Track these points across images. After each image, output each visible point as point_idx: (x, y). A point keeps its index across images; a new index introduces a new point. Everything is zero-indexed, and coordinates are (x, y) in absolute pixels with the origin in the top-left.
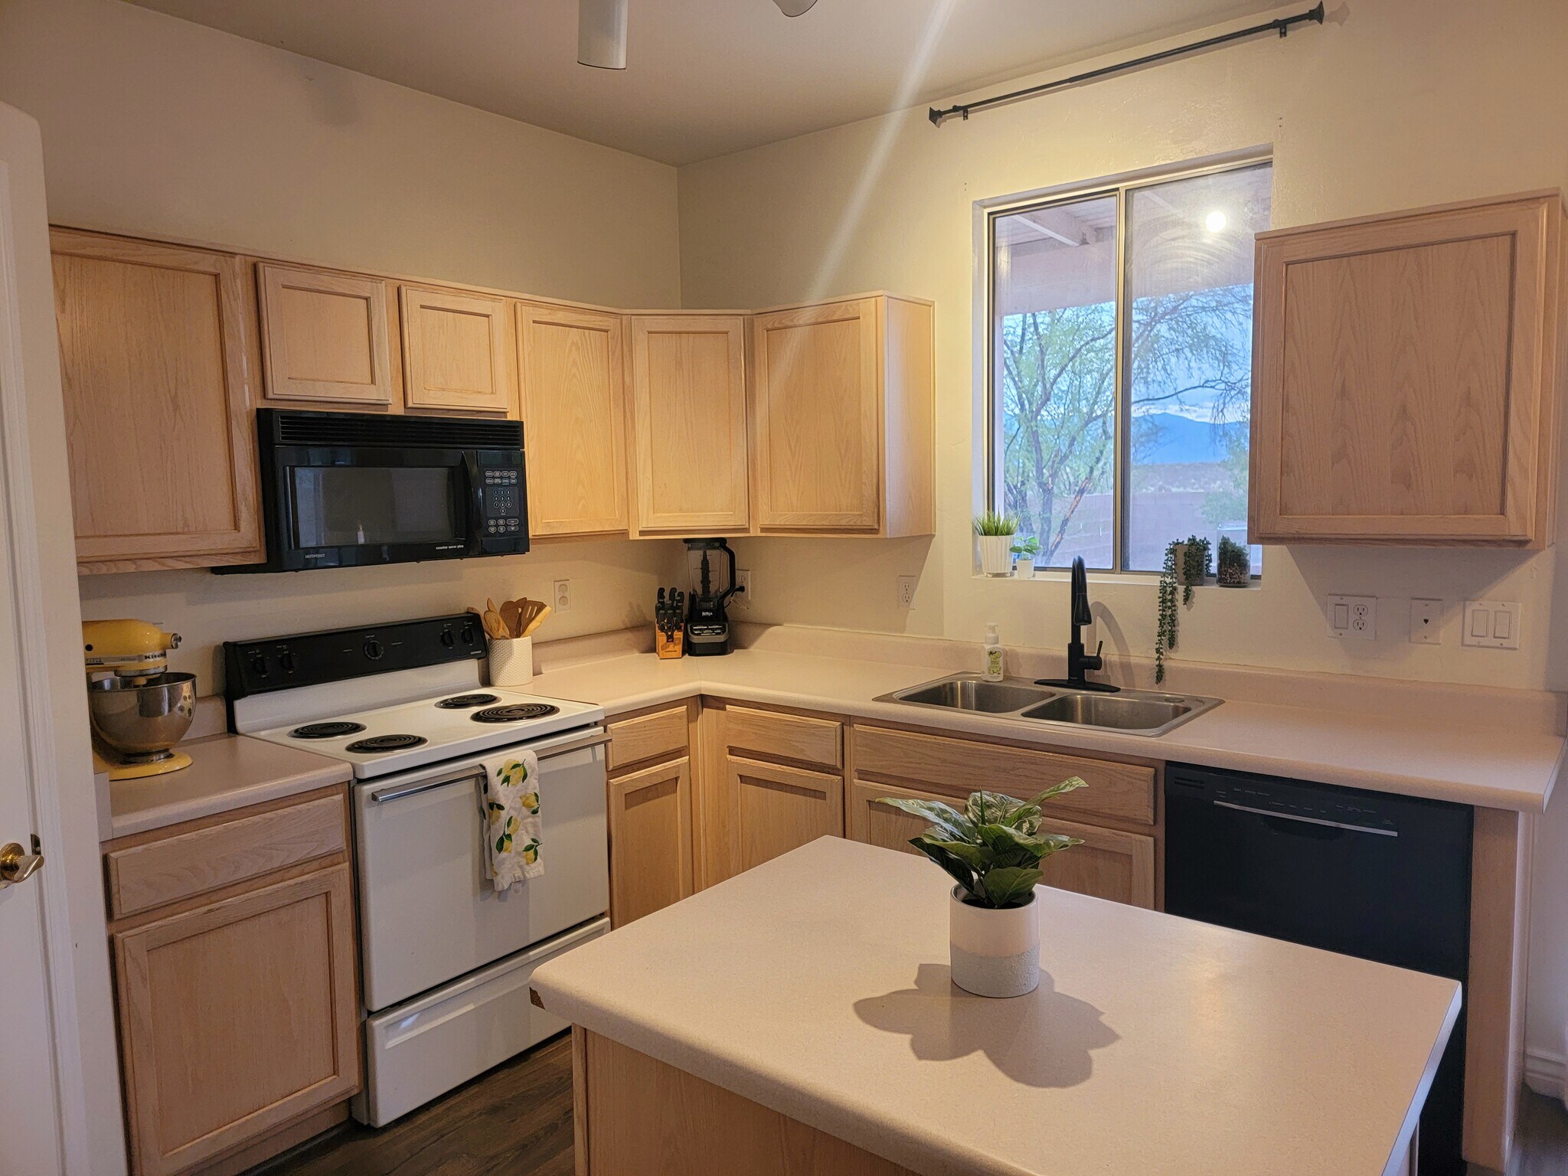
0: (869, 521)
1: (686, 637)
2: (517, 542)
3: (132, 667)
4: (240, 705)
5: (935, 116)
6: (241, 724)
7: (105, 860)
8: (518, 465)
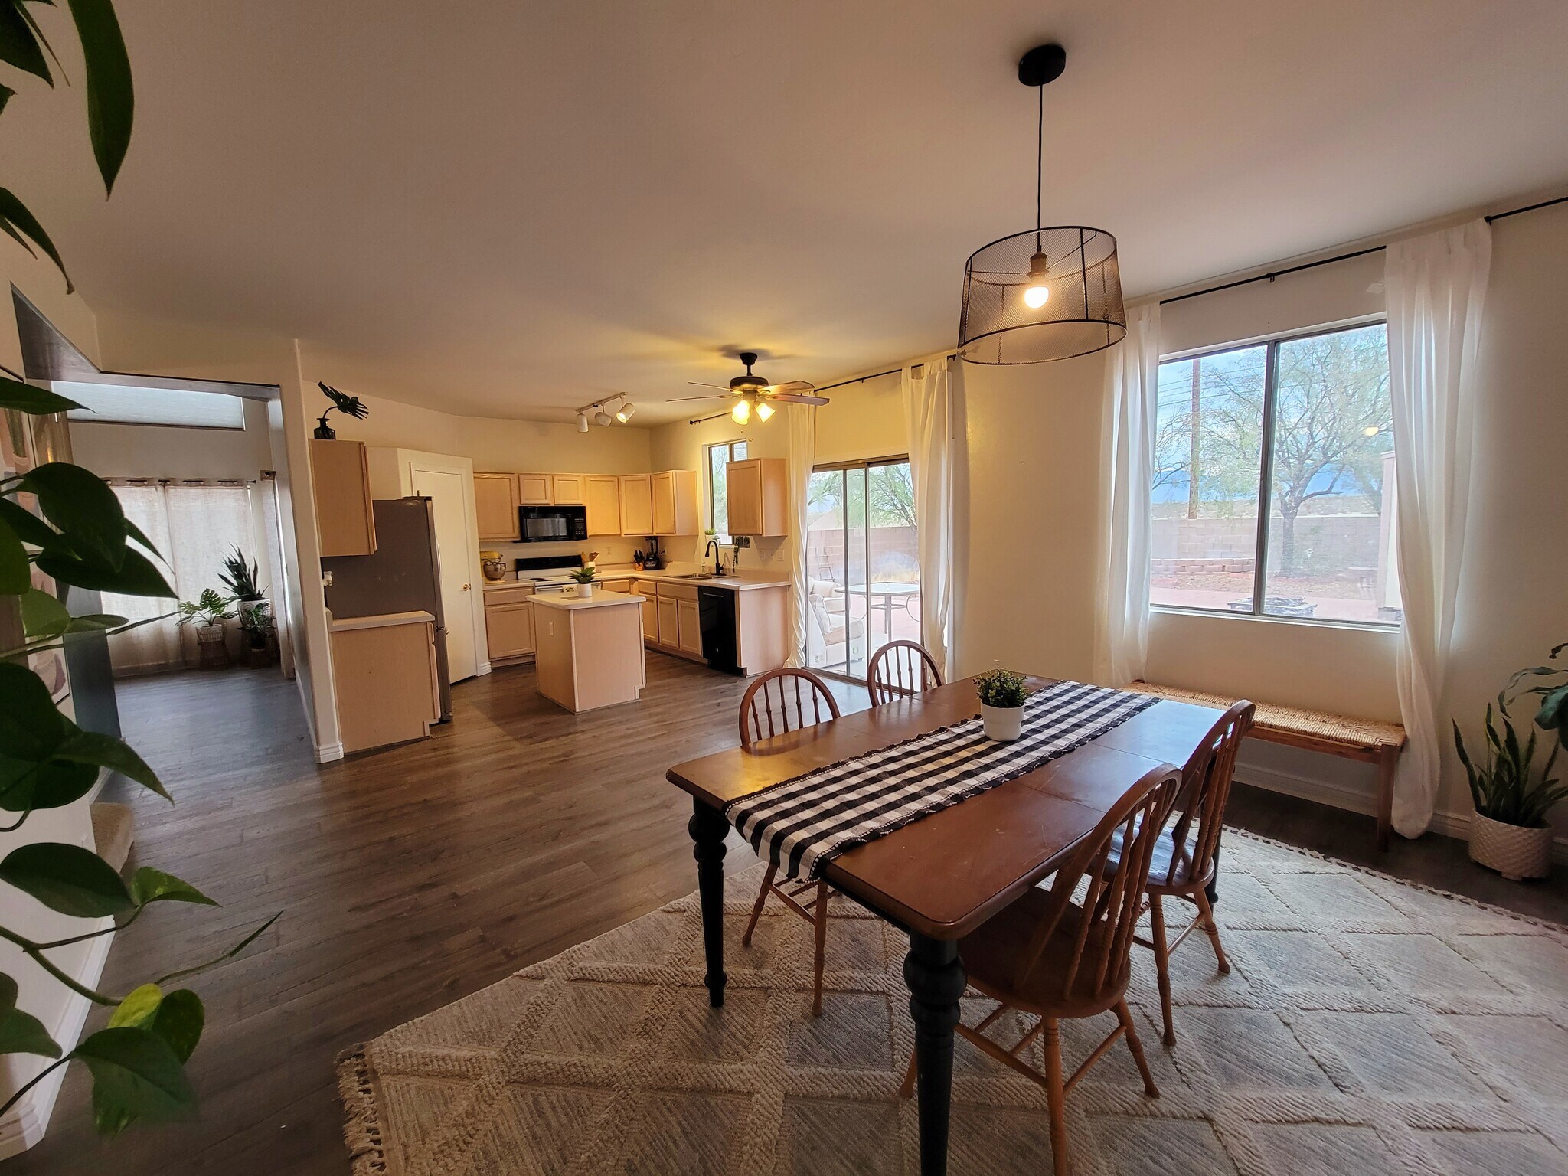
0: (673, 531)
1: (644, 565)
2: (584, 537)
3: (493, 561)
4: (519, 573)
5: (691, 423)
6: (519, 578)
7: (484, 594)
8: (584, 517)
